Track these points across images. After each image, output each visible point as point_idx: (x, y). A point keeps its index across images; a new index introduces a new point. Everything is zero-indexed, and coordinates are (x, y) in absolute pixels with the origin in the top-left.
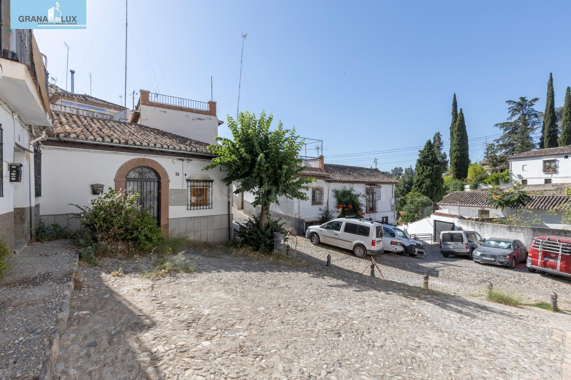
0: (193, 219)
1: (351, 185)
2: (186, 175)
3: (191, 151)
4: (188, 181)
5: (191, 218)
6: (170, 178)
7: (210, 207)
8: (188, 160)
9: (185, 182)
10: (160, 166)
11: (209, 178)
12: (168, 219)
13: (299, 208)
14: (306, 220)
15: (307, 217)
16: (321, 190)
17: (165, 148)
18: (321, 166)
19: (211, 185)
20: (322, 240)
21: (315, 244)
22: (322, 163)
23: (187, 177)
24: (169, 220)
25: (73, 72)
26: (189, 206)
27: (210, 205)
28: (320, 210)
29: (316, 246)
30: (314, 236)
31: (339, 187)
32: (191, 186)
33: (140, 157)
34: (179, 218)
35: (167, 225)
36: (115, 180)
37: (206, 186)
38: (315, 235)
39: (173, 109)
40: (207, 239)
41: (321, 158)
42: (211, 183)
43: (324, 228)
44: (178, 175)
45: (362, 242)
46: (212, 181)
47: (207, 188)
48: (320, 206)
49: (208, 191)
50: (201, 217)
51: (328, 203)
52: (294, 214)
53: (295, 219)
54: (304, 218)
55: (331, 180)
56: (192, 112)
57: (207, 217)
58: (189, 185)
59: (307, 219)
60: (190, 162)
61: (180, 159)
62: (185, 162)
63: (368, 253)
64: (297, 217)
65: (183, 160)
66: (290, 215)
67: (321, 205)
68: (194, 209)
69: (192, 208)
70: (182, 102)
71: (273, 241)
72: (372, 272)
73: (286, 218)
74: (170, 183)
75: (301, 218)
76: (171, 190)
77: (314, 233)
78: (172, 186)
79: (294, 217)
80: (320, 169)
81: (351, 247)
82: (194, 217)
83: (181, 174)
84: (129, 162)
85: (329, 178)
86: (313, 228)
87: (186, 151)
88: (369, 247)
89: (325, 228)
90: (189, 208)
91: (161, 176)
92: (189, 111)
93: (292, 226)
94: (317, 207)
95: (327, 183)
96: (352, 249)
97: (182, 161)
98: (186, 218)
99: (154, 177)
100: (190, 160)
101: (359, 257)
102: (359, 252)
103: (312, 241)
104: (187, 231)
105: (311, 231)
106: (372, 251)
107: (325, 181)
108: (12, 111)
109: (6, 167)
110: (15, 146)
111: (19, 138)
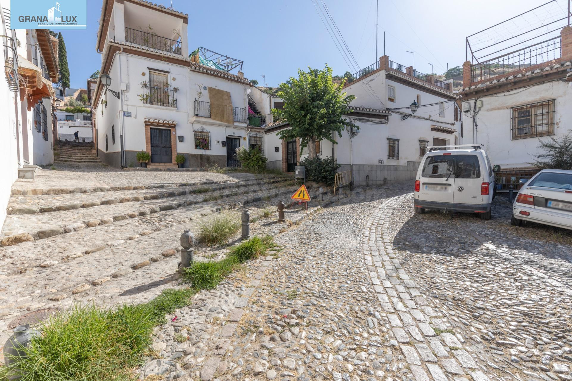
18: (562, 52)
22: (566, 44)
41: (563, 34)
48: (545, 139)
67: (550, 137)
80: (556, 62)
94: (533, 143)
107: (564, 81)
108: (223, 126)
109: (216, 142)
110: (227, 136)
111: (234, 133)
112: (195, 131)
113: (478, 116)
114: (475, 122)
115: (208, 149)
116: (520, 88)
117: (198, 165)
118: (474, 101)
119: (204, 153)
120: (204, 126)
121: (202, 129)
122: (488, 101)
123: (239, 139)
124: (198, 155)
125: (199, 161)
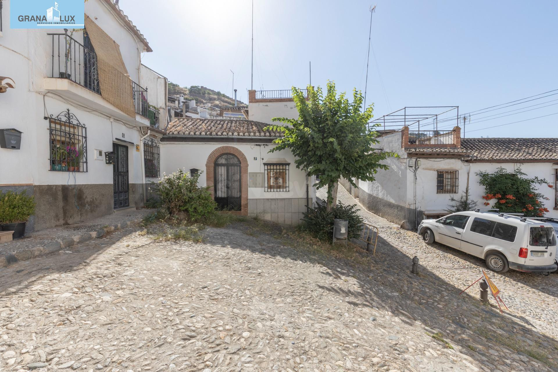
0: (270, 200)
1: (517, 166)
2: (263, 159)
3: (265, 136)
4: (265, 164)
5: (268, 199)
6: (249, 163)
7: (287, 190)
8: (264, 145)
9: (263, 165)
10: (240, 152)
11: (286, 161)
12: (247, 199)
13: (415, 196)
14: (426, 213)
15: (428, 209)
16: (454, 174)
17: (241, 136)
18: (455, 141)
19: (287, 168)
20: (437, 239)
21: (428, 244)
22: (458, 137)
23: (265, 161)
24: (249, 200)
25: (236, 91)
26: (266, 189)
27: (287, 188)
28: (453, 200)
29: (430, 247)
30: (427, 232)
31: (491, 169)
32: (268, 170)
33: (224, 145)
34: (257, 199)
35: (247, 204)
36: (206, 165)
37: (283, 169)
38: (429, 231)
39: (274, 101)
40: (285, 221)
41: (457, 130)
42: (287, 166)
43: (440, 223)
44: (256, 160)
45: (500, 249)
46: (289, 164)
47: (284, 171)
48: (452, 195)
49: (285, 173)
50: (278, 199)
51: (467, 191)
52: (407, 204)
53: (409, 210)
54: (423, 209)
55: (471, 159)
56: (290, 101)
57: (284, 199)
58: (266, 168)
59: (427, 211)
60: (266, 147)
61: (257, 145)
62: (262, 147)
63: (510, 267)
64: (412, 207)
65: (259, 145)
66: (402, 204)
67: (454, 194)
68: (271, 191)
69: (269, 190)
70: (282, 93)
71: (332, 229)
72: (484, 294)
73: (398, 208)
74: (249, 167)
75: (419, 209)
76: (250, 173)
77: (428, 228)
78: (250, 170)
79: (407, 206)
80: (453, 146)
81: (481, 253)
82: (271, 199)
83: (258, 159)
84: (216, 150)
85: (468, 156)
86: (427, 223)
87: (260, 136)
88: (513, 258)
89: (443, 223)
90: (266, 190)
91: (241, 161)
92: (288, 101)
93: (405, 219)
94: (447, 197)
95: (466, 164)
96: (483, 257)
97: (258, 147)
98: (264, 199)
99: (237, 162)
100: (266, 145)
101: (494, 271)
102: (496, 263)
103: (424, 239)
104: (264, 212)
105: (424, 225)
106: (519, 266)
107: (462, 160)
108: (109, 116)
109: (96, 153)
110: (115, 140)
111: (123, 135)
112: (51, 120)
113: (417, 172)
114: (415, 175)
115: (78, 171)
116: (441, 158)
117: (57, 216)
118: (415, 160)
119: (71, 182)
120: (74, 111)
121: (68, 114)
122: (423, 162)
123: (127, 148)
124: (56, 186)
125: (61, 204)
